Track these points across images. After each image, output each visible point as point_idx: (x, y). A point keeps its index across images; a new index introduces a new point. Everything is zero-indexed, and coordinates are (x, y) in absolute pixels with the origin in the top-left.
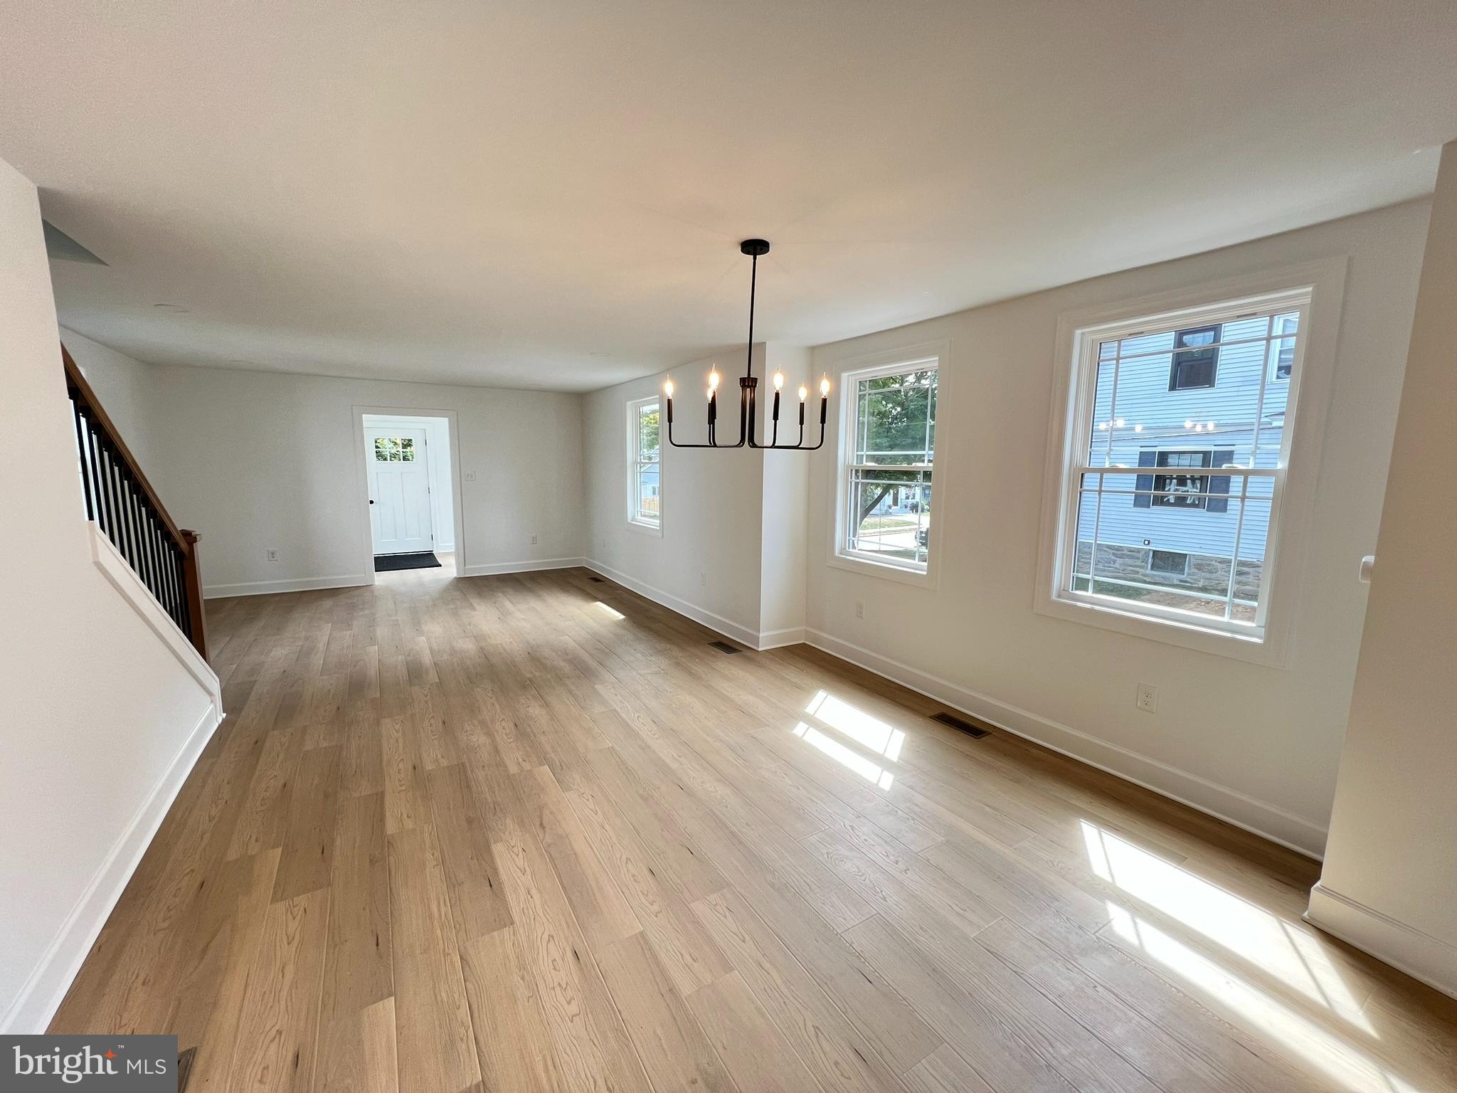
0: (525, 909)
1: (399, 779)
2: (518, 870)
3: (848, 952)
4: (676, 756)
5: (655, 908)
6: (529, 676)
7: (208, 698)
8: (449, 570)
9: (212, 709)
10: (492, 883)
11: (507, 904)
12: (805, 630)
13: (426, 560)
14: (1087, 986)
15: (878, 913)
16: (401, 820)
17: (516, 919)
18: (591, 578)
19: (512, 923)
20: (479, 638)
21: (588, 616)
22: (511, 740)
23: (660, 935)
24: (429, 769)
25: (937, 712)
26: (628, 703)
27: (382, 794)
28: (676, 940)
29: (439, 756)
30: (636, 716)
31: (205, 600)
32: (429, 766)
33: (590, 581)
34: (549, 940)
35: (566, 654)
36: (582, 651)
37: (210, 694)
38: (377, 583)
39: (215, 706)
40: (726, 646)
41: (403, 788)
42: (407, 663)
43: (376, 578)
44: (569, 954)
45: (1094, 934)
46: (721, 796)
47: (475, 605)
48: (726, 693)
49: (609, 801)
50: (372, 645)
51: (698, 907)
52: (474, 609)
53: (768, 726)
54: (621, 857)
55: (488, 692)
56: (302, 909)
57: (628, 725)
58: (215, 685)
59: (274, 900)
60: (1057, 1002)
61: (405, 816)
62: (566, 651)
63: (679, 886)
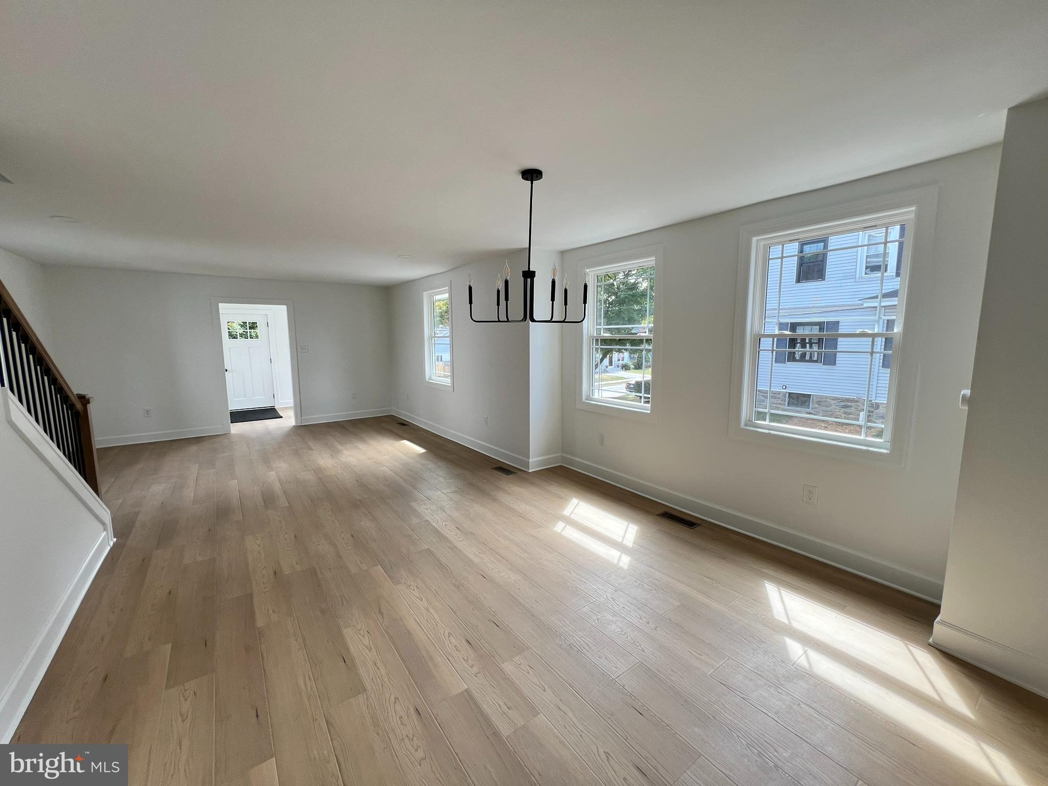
0: (374, 679)
1: (263, 583)
2: (365, 648)
3: (622, 693)
4: (478, 554)
5: (475, 670)
6: (358, 498)
7: (101, 527)
8: (288, 420)
9: (105, 536)
10: (346, 659)
11: (359, 676)
12: (562, 456)
13: (270, 413)
14: (794, 704)
15: (640, 662)
16: (268, 615)
17: (368, 687)
18: (399, 423)
19: (365, 690)
20: (318, 471)
21: (399, 451)
22: (350, 547)
23: (480, 690)
24: (287, 573)
25: (661, 511)
26: (437, 515)
27: (251, 596)
28: (494, 693)
29: (294, 563)
30: (444, 524)
31: (97, 449)
32: (287, 571)
33: (398, 425)
34: (395, 701)
35: (386, 480)
36: (398, 478)
37: (103, 524)
38: (233, 432)
39: (108, 534)
40: (504, 470)
41: (267, 589)
42: (262, 492)
43: (232, 428)
44: (412, 711)
45: (793, 665)
46: (514, 581)
47: (312, 446)
48: (508, 504)
49: (430, 589)
50: (233, 480)
51: (508, 667)
52: (311, 449)
53: (543, 527)
54: (444, 632)
55: (328, 512)
56: (192, 692)
57: (438, 532)
58: (107, 516)
59: (168, 687)
60: (775, 718)
61: (271, 611)
62: (385, 479)
63: (491, 653)
